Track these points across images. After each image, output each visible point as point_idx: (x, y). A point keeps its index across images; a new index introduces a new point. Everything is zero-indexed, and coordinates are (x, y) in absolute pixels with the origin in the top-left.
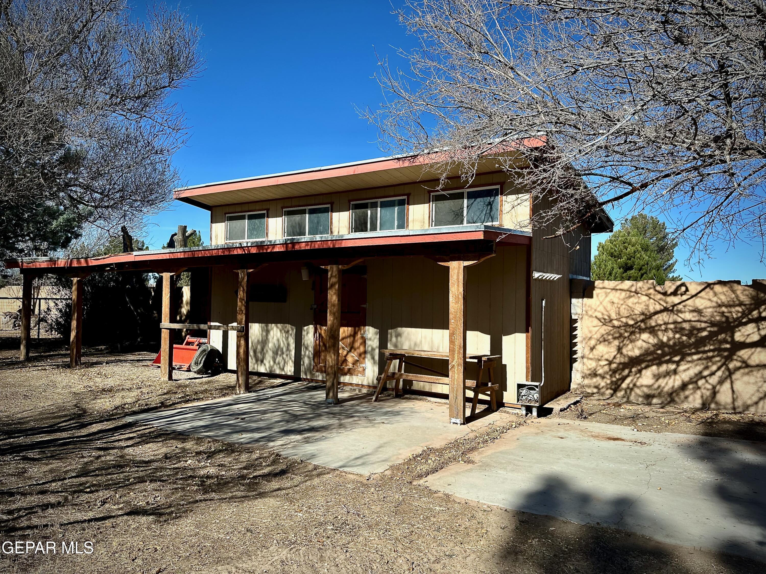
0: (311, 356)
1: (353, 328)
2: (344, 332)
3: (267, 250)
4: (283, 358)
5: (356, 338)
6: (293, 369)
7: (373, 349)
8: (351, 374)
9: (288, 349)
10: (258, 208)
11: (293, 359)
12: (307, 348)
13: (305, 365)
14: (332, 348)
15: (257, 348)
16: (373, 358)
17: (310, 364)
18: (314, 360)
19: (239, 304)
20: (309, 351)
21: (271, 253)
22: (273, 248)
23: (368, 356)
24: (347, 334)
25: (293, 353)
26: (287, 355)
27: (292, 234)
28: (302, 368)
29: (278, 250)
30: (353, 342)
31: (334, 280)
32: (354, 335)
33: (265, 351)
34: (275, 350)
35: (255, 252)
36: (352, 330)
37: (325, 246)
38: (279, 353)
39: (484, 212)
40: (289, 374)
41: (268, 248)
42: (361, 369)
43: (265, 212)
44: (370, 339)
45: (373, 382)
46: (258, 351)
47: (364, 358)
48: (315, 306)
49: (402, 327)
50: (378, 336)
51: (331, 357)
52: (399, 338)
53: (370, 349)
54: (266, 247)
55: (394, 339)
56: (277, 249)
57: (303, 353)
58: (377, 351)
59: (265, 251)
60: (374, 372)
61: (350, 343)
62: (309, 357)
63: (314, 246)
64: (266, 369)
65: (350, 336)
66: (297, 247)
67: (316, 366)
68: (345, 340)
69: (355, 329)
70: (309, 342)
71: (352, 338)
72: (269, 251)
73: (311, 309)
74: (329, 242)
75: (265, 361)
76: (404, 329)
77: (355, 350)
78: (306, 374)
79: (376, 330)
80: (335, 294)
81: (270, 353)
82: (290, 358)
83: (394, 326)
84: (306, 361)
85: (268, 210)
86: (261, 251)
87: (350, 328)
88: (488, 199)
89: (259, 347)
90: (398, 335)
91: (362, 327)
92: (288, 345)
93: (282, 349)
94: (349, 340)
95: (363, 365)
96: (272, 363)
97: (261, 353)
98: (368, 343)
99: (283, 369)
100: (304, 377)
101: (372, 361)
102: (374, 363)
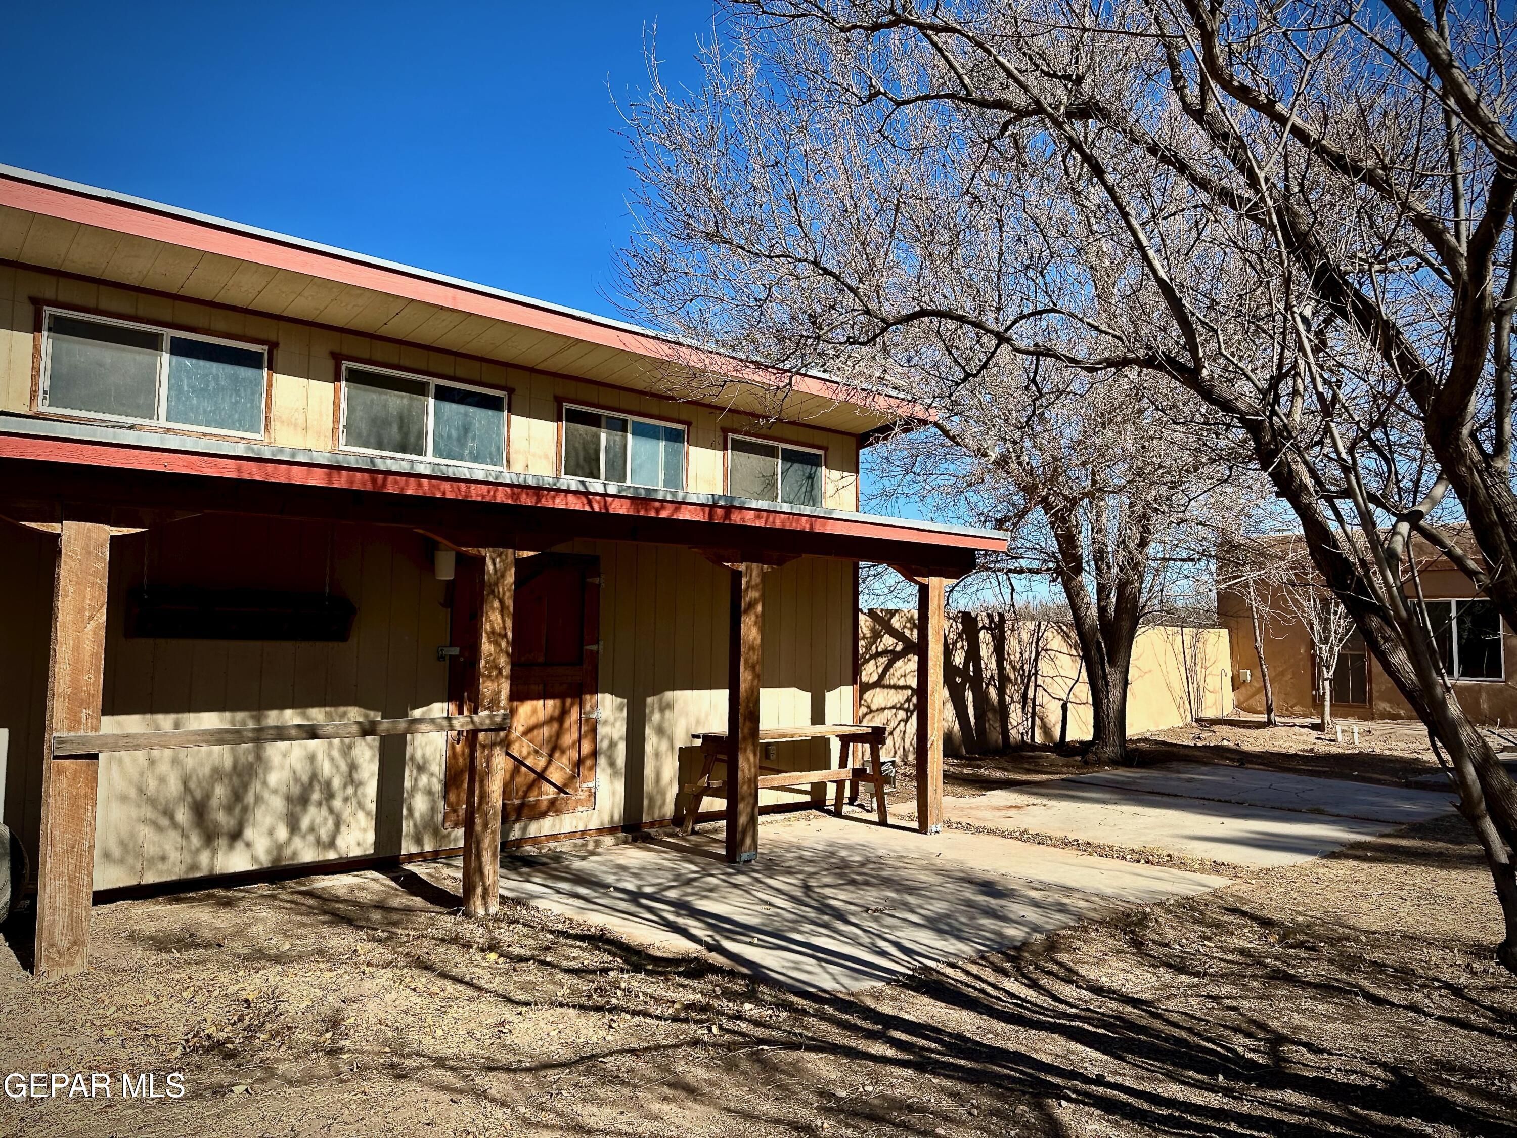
0: (437, 787)
1: (558, 702)
2: (534, 711)
3: (658, 511)
4: (331, 810)
5: (567, 724)
6: (370, 837)
7: (613, 745)
8: (558, 812)
9: (351, 778)
10: (221, 326)
11: (373, 807)
12: (421, 769)
13: (417, 815)
14: (750, 741)
15: (208, 796)
16: (612, 764)
17: (433, 810)
18: (445, 797)
19: (487, 647)
20: (432, 775)
21: (668, 520)
22: (677, 510)
23: (602, 761)
24: (541, 716)
25: (371, 790)
26: (346, 800)
27: (372, 440)
28: (407, 827)
29: (688, 518)
30: (559, 735)
31: (754, 594)
32: (560, 718)
33: (250, 798)
34: (296, 790)
35: (622, 512)
36: (555, 707)
37: (795, 526)
38: (316, 796)
39: (804, 489)
40: (355, 852)
41: (663, 508)
42: (583, 795)
43: (263, 349)
44: (605, 723)
45: (612, 818)
46: (214, 802)
47: (593, 767)
48: (455, 651)
49: (673, 690)
50: (625, 713)
51: (748, 760)
52: (668, 713)
53: (605, 744)
54: (657, 504)
55: (657, 717)
56: (685, 515)
57: (407, 784)
58: (622, 747)
59: (653, 514)
60: (614, 793)
61: (550, 737)
62: (429, 792)
63: (774, 522)
64: (255, 859)
65: (550, 720)
66: (736, 518)
67: (455, 811)
68: (535, 732)
69: (564, 704)
70: (429, 751)
71: (555, 726)
72: (664, 515)
73: (441, 658)
74: (804, 519)
75: (249, 833)
76: (678, 693)
77: (563, 752)
78: (419, 841)
79: (619, 700)
80: (756, 623)
81: (277, 803)
82: (361, 806)
83: (658, 690)
84: (420, 804)
85: (273, 346)
86: (642, 513)
87: (550, 703)
88: (808, 469)
89: (220, 792)
90: (666, 707)
91: (588, 697)
92: (353, 767)
93: (328, 784)
94: (545, 732)
95: (591, 785)
96: (282, 833)
97: (229, 809)
98: (602, 731)
99: (332, 844)
100: (414, 850)
101: (609, 771)
102: (615, 773)
